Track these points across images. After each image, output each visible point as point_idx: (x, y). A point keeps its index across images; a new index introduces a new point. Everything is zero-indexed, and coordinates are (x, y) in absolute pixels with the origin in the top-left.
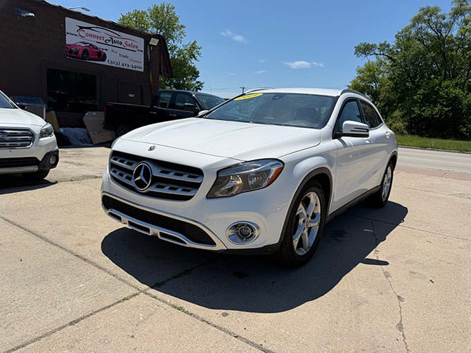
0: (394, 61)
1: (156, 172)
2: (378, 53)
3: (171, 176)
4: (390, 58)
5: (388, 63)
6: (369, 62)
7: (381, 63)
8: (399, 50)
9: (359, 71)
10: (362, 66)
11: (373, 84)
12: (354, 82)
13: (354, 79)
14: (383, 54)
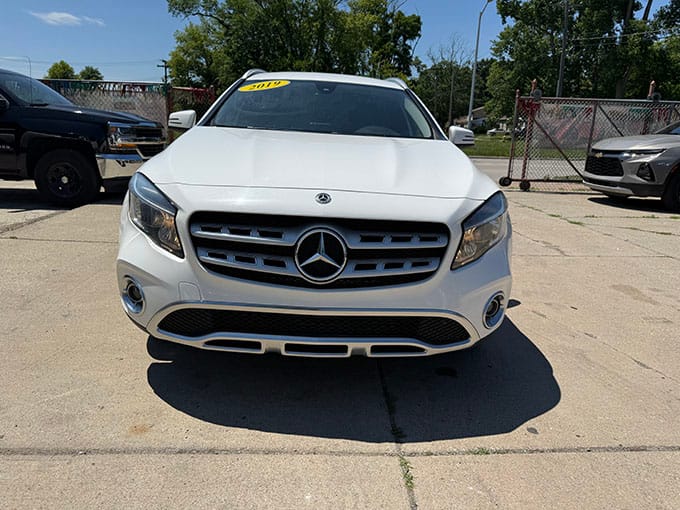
0: (227, 27)
1: (354, 243)
2: (204, 13)
3: (387, 245)
4: (221, 22)
5: (218, 30)
6: (191, 25)
7: (208, 29)
8: (231, 12)
9: (178, 38)
10: (182, 31)
11: (203, 60)
12: (174, 55)
13: (174, 50)
14: (211, 16)
